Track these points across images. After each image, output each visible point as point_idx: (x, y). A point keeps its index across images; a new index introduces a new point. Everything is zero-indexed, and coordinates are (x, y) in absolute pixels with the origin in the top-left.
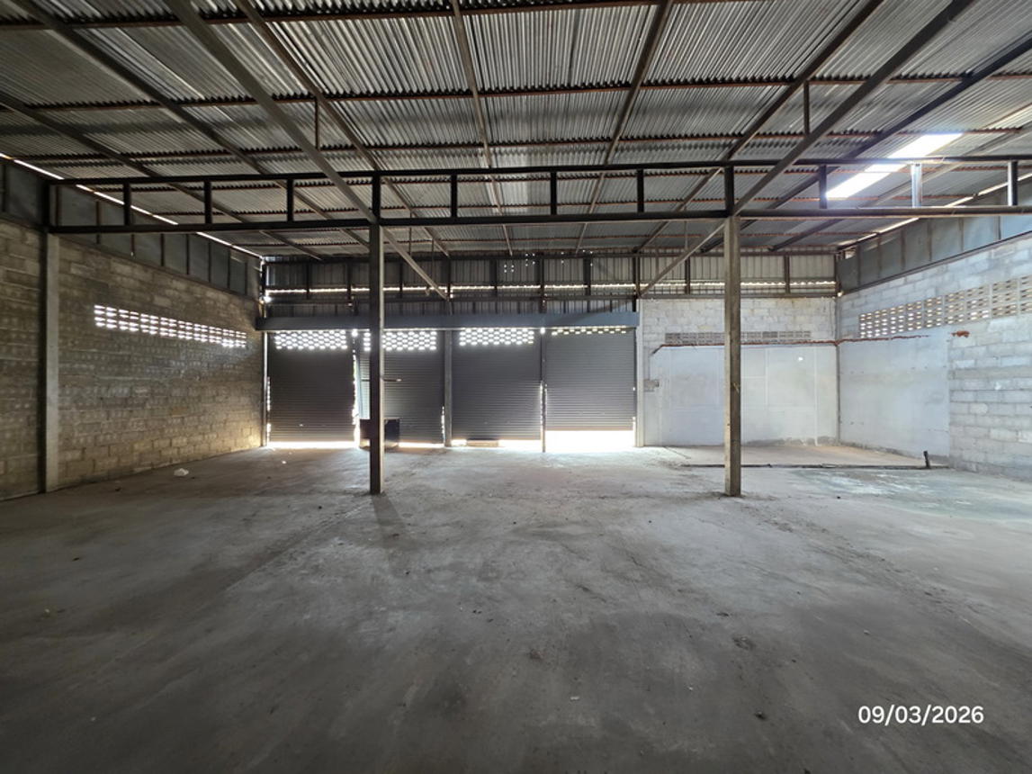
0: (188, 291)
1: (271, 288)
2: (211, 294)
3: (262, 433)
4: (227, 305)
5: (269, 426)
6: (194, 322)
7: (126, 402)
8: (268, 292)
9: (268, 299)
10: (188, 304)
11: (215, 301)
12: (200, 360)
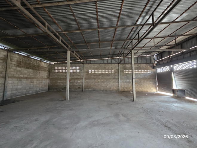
0: (137, 65)
1: (156, 60)
2: (142, 65)
3: (156, 89)
4: (146, 66)
5: (158, 88)
6: (139, 70)
7: (128, 82)
8: (156, 61)
9: (156, 63)
10: (137, 68)
11: (143, 66)
12: (140, 76)
